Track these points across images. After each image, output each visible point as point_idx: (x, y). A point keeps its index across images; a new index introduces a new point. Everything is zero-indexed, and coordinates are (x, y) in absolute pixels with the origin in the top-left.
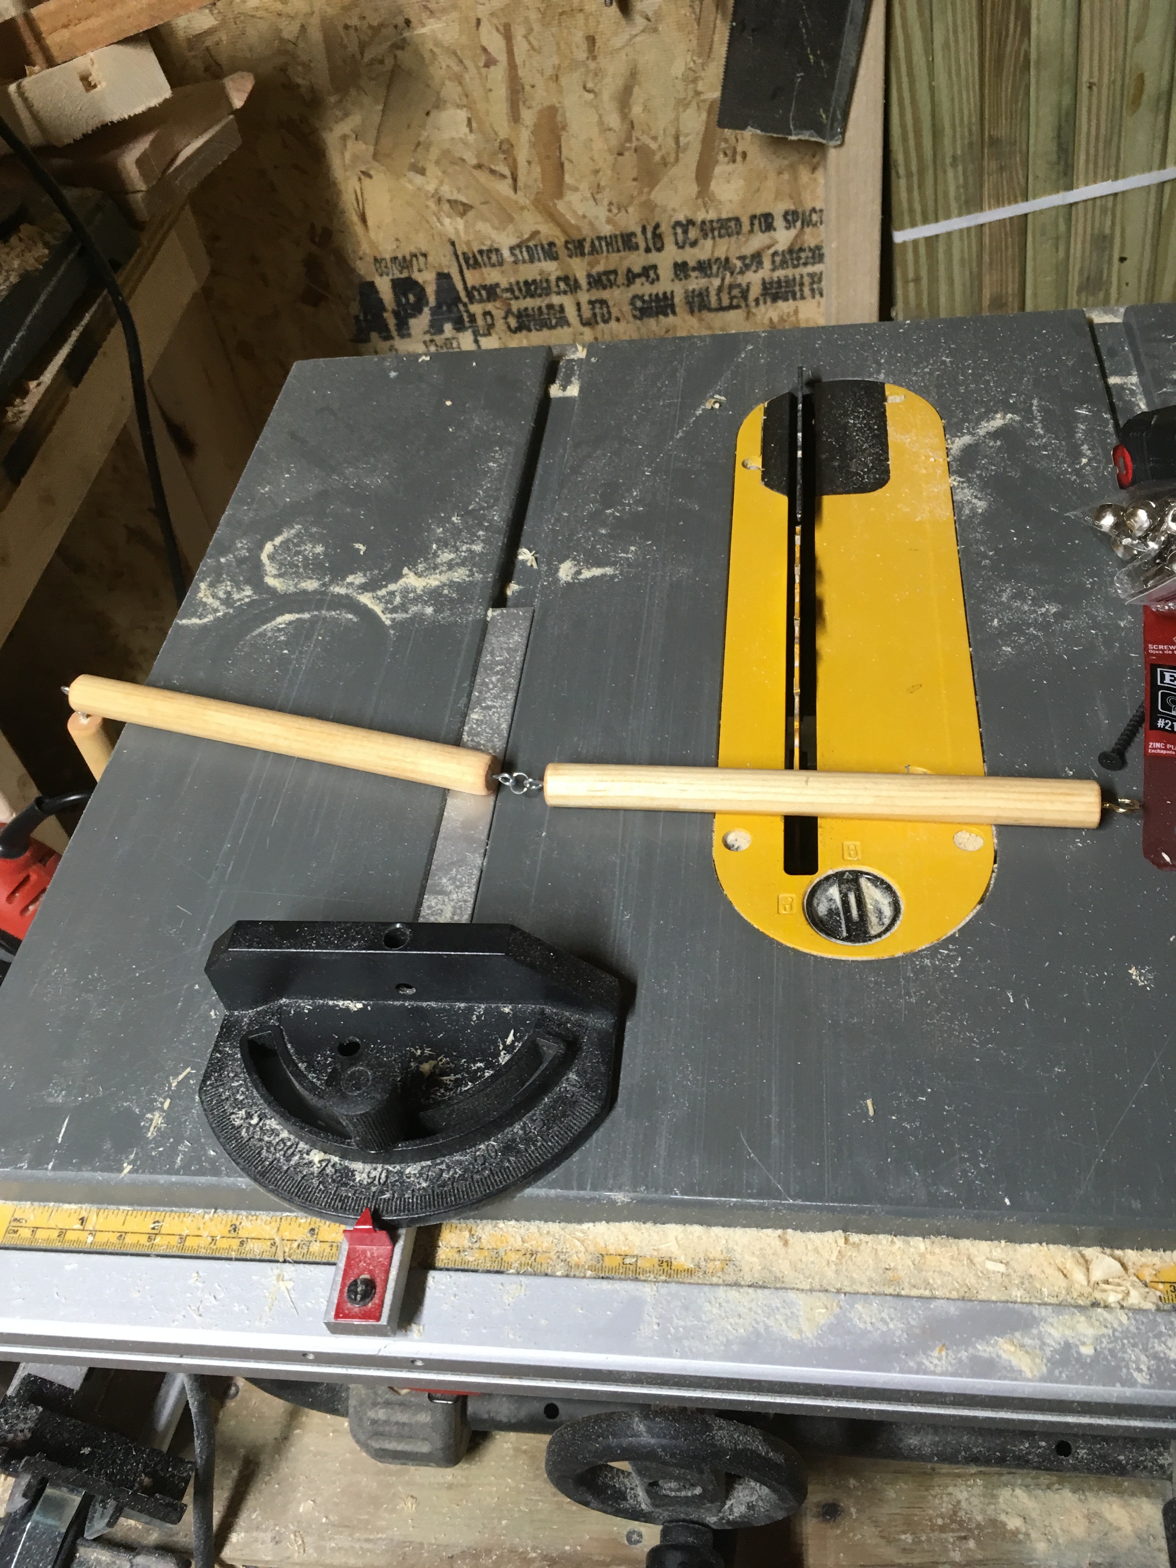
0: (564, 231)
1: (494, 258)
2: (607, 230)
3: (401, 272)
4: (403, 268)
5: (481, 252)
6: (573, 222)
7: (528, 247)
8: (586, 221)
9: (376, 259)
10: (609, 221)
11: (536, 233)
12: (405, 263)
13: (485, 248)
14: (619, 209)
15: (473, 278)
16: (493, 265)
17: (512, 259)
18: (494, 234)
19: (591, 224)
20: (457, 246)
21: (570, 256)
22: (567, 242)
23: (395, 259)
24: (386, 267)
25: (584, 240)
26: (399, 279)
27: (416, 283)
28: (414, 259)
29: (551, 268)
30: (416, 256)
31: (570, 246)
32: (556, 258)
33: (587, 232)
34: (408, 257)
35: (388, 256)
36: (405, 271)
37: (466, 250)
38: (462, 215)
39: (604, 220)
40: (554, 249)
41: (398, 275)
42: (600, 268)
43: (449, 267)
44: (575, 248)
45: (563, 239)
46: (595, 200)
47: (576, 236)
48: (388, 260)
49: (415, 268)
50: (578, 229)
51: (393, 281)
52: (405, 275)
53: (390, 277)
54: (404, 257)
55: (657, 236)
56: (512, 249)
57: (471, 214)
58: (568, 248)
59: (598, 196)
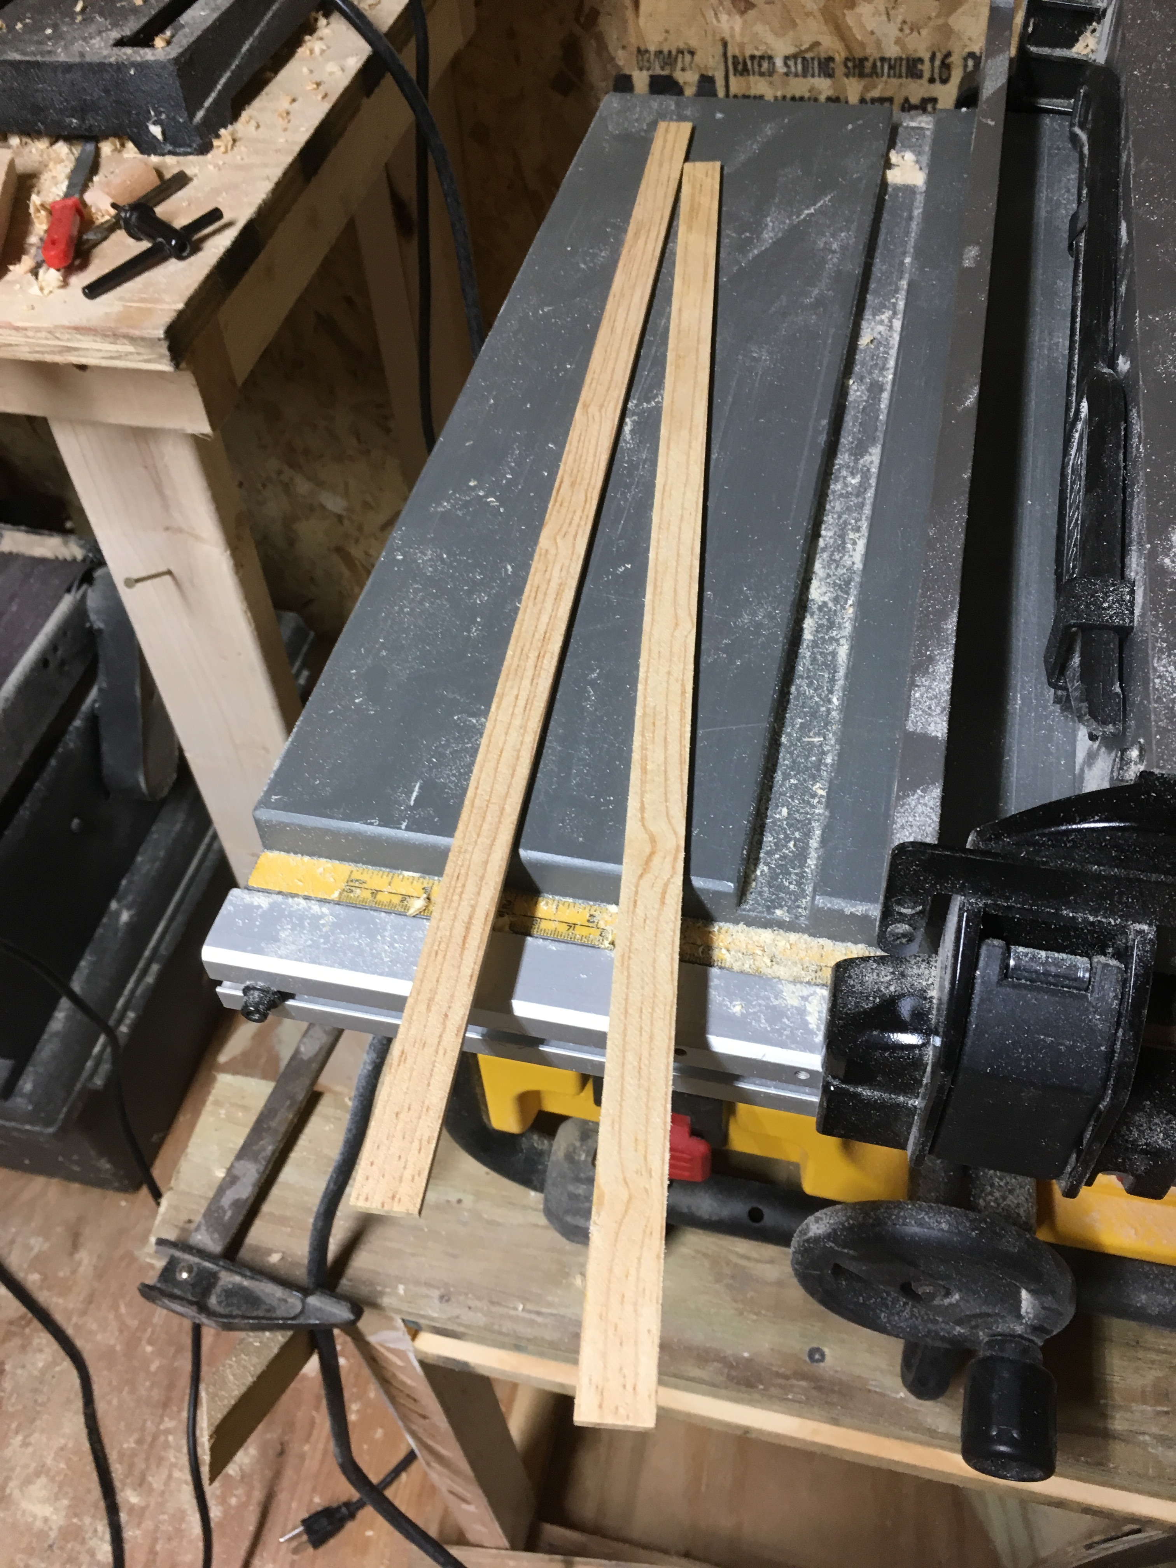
0: (848, 47)
1: (765, 65)
2: (892, 51)
3: (662, 68)
4: (666, 64)
5: (753, 57)
6: (859, 37)
7: (804, 59)
8: (874, 38)
9: (639, 51)
10: (898, 41)
11: (817, 44)
12: (669, 59)
13: (757, 53)
14: (912, 30)
15: (737, 85)
16: (762, 74)
17: (785, 70)
18: (771, 39)
19: (878, 43)
20: (729, 48)
21: (847, 75)
22: (847, 59)
23: (660, 52)
24: (648, 61)
25: (866, 59)
26: (659, 76)
27: (676, 83)
28: (680, 56)
29: (823, 86)
30: (682, 53)
31: (850, 64)
32: (830, 75)
33: (871, 52)
34: (674, 53)
35: (652, 48)
36: (668, 68)
37: (737, 53)
38: (742, 13)
39: (892, 40)
40: (832, 65)
41: (658, 71)
42: (875, 93)
43: (715, 69)
44: (855, 67)
45: (843, 55)
46: (888, 14)
47: (859, 54)
48: (652, 53)
49: (679, 65)
50: (862, 45)
51: (652, 77)
52: (665, 73)
53: (651, 73)
54: (670, 52)
55: (946, 66)
56: (786, 58)
57: (752, 13)
58: (846, 66)
59: (892, 12)
